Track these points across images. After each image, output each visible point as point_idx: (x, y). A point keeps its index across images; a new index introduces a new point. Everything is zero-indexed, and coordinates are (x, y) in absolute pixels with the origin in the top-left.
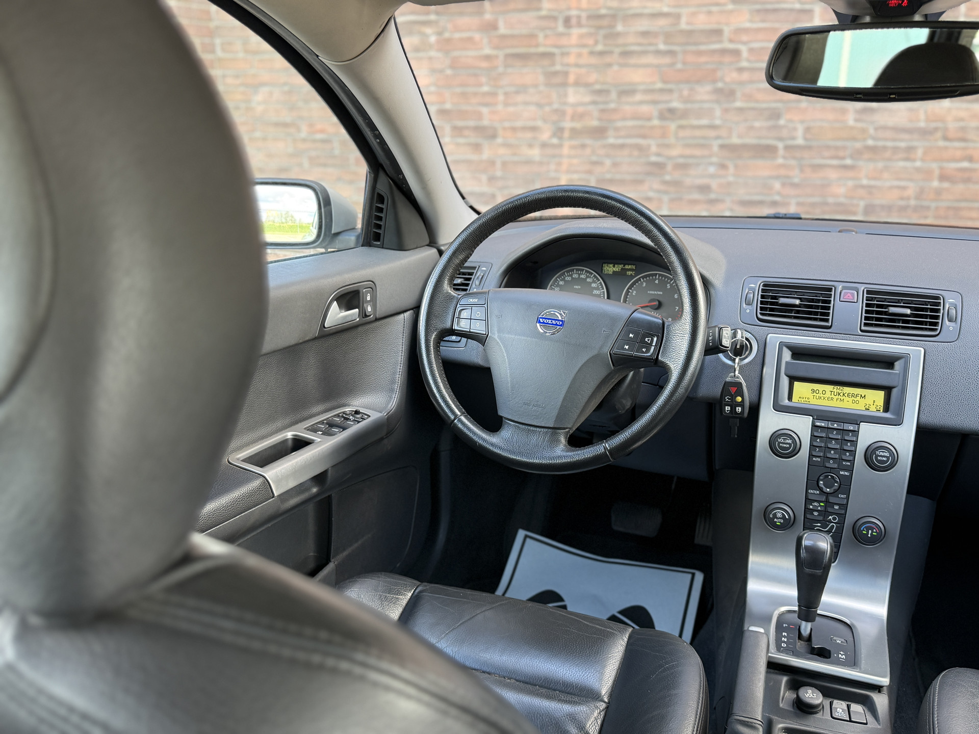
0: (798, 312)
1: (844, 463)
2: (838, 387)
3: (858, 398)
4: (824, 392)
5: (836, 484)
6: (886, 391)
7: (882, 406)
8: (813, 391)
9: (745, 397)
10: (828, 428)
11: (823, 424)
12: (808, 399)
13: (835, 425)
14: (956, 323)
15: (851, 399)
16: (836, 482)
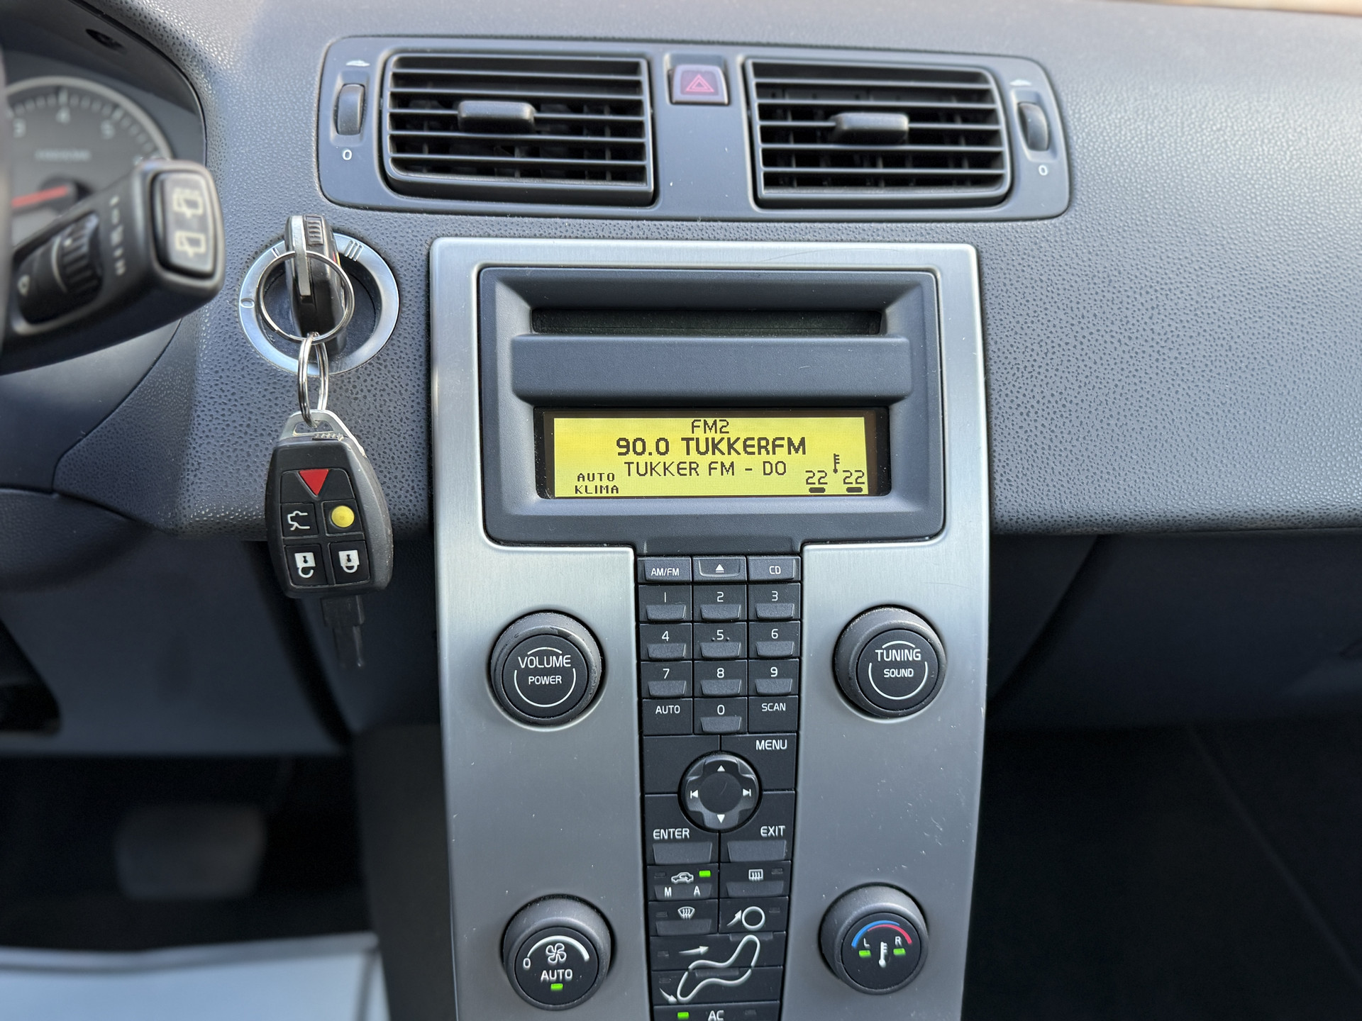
0: (534, 149)
1: (766, 708)
2: (710, 421)
3: (782, 453)
4: (662, 446)
5: (745, 792)
6: (872, 413)
7: (865, 471)
8: (625, 446)
9: (366, 507)
10: (694, 583)
11: (676, 572)
12: (611, 477)
13: (720, 568)
14: (1054, 152)
15: (757, 461)
16: (747, 784)
